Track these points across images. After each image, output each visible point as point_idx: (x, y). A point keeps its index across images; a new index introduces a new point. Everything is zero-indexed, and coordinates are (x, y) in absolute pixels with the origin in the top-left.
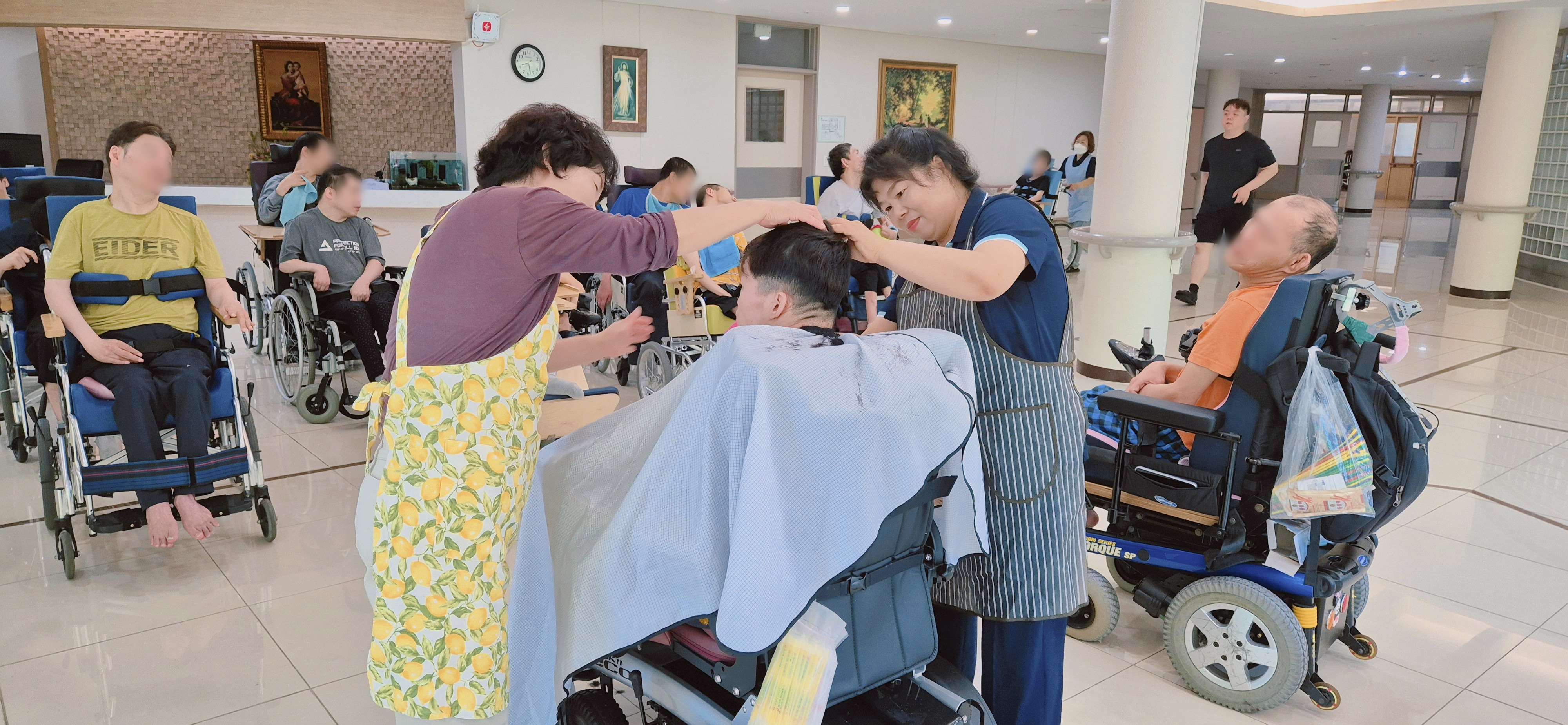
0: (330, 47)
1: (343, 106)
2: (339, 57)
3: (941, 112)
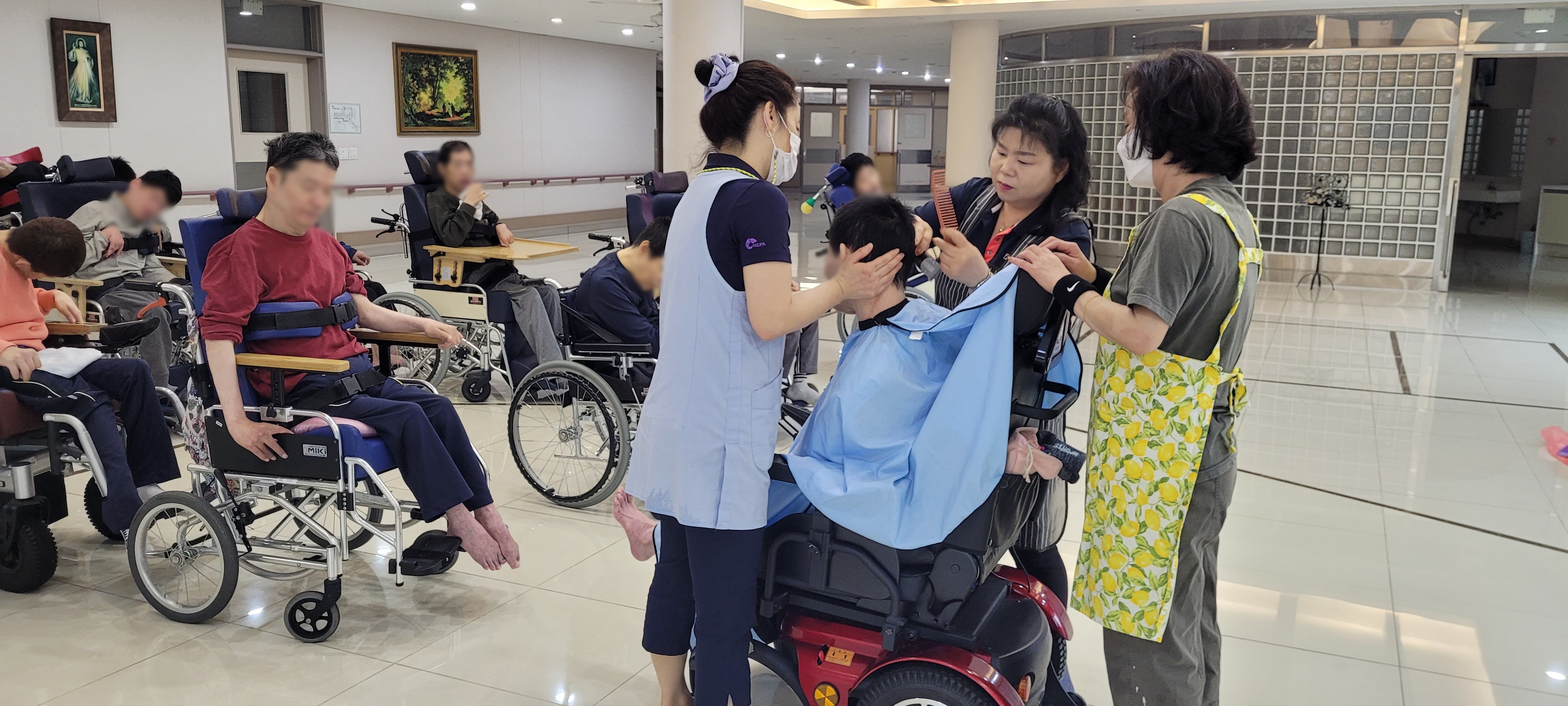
3: (464, 101)
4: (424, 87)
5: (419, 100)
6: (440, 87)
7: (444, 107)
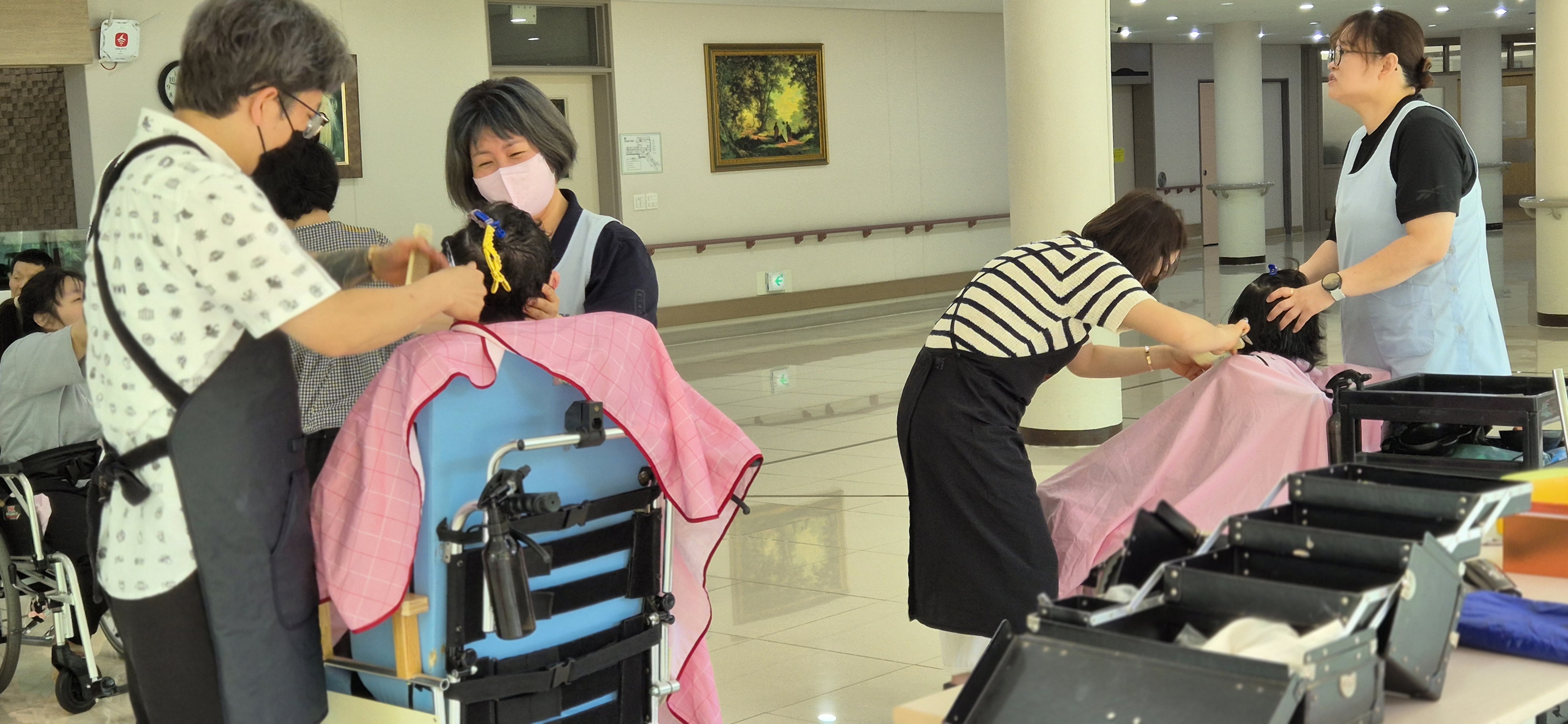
3: (805, 118)
4: (748, 102)
5: (741, 120)
6: (770, 101)
7: (776, 128)
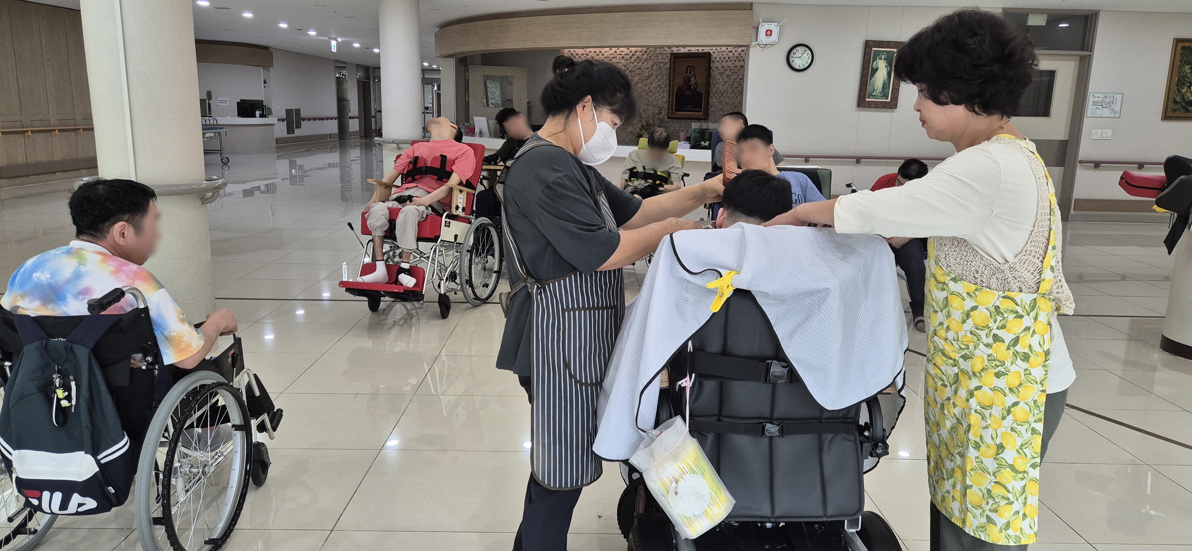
0: (714, 55)
1: (716, 95)
2: (718, 61)
